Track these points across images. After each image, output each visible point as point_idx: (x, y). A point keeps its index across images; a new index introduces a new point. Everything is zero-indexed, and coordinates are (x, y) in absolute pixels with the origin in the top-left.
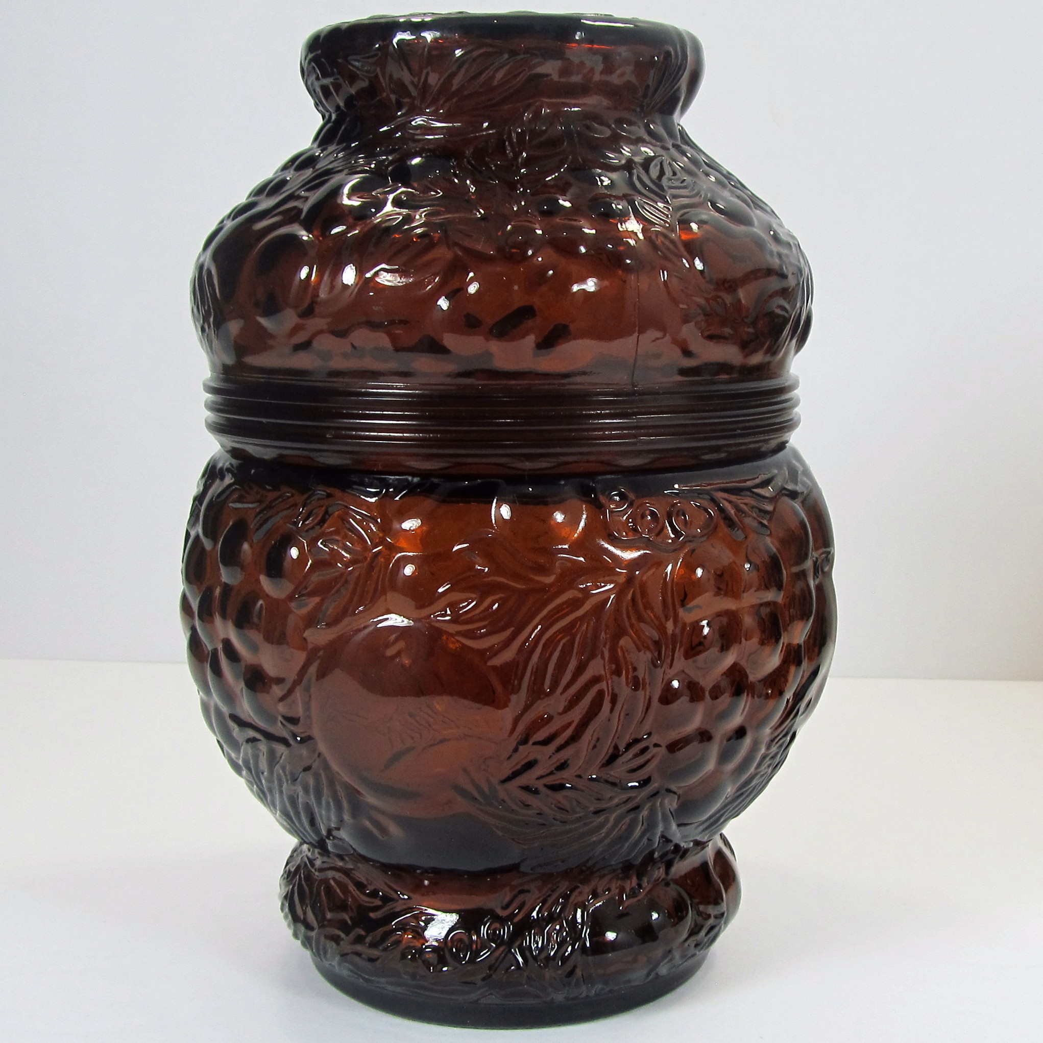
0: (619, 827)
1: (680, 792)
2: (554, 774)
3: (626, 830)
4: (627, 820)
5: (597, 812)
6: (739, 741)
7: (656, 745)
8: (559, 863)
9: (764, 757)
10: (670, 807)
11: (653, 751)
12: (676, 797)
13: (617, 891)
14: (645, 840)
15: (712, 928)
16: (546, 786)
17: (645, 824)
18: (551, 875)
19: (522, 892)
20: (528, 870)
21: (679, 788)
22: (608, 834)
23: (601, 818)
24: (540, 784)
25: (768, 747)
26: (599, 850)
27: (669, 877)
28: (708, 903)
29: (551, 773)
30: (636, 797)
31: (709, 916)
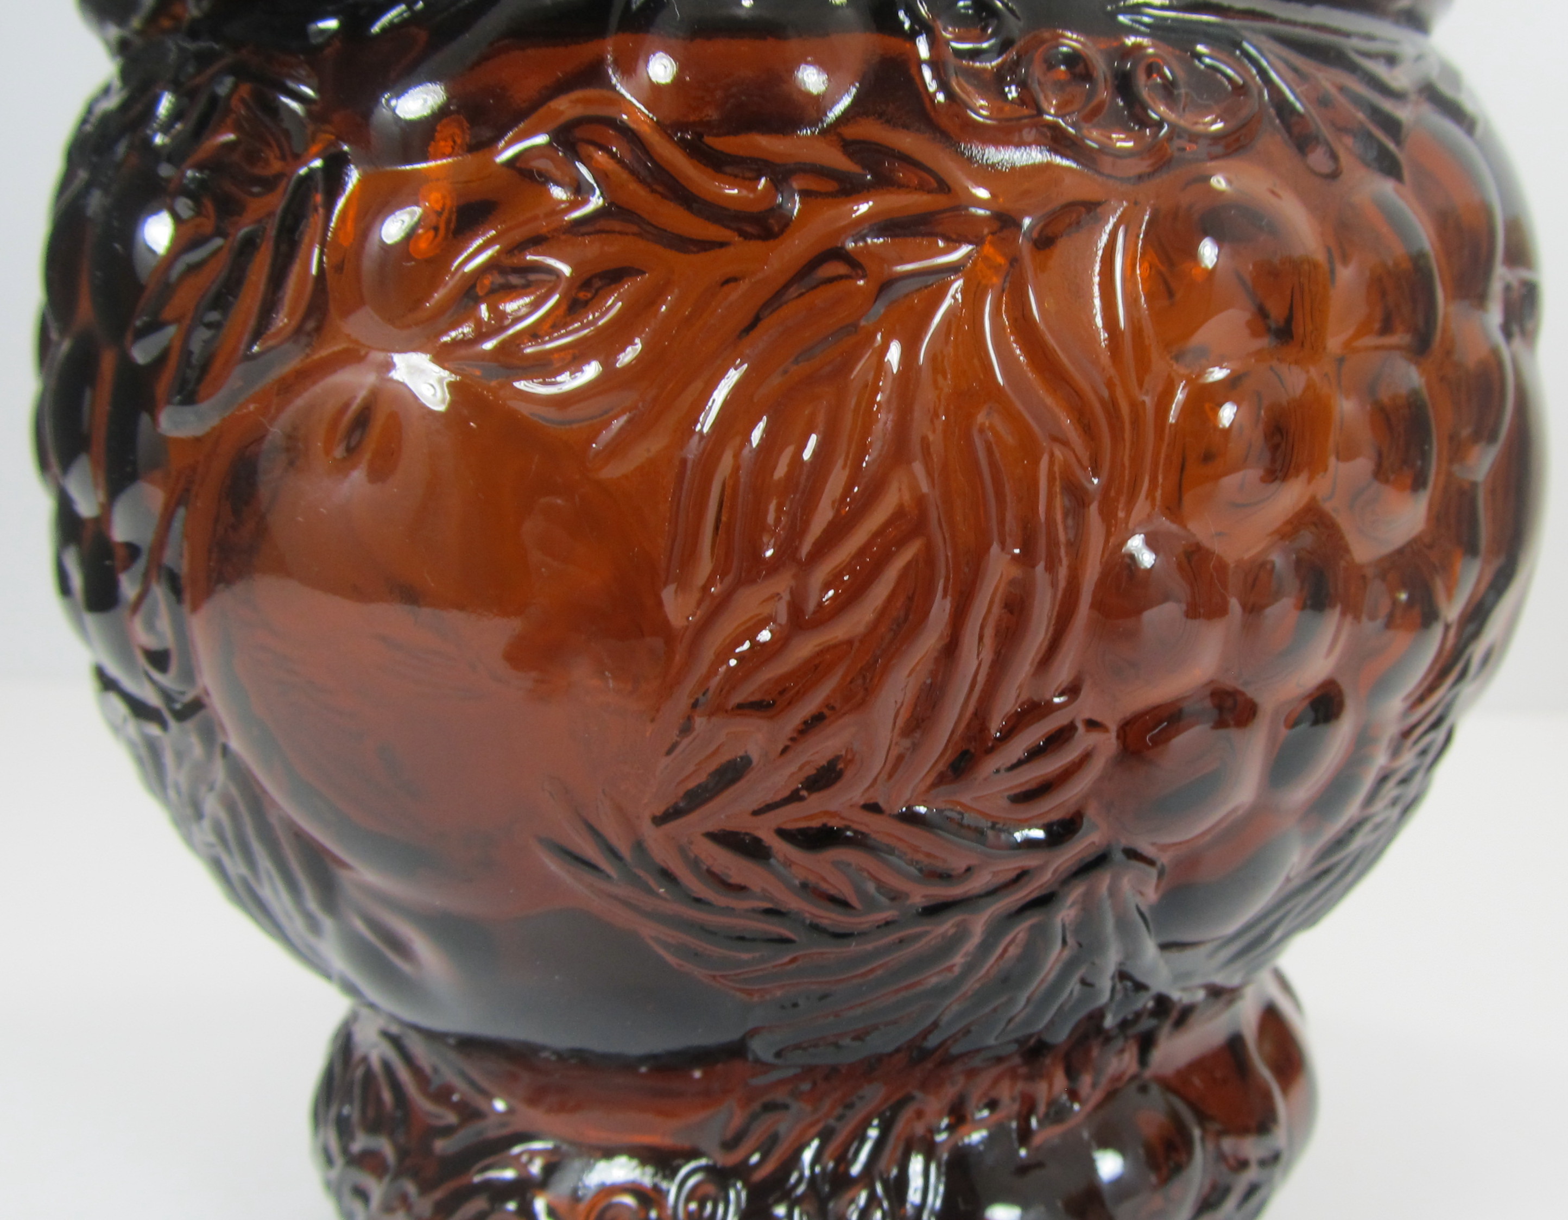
0: (999, 950)
1: (1164, 859)
2: (802, 799)
3: (1021, 958)
4: (1021, 930)
5: (934, 910)
6: (1321, 728)
7: (1092, 724)
8: (846, 1041)
9: (1383, 779)
10: (1139, 900)
11: (1083, 741)
12: (1154, 872)
13: (1016, 1107)
14: (1073, 986)
15: (1253, 1189)
16: (782, 833)
17: (1071, 941)
18: (832, 1073)
19: (770, 1107)
20: (767, 1055)
21: (1164, 848)
22: (970, 968)
23: (946, 926)
24: (764, 830)
25: (1396, 752)
26: (951, 1008)
27: (1148, 1073)
28: (1242, 1130)
29: (794, 797)
30: (1041, 868)
31: (1243, 1164)
